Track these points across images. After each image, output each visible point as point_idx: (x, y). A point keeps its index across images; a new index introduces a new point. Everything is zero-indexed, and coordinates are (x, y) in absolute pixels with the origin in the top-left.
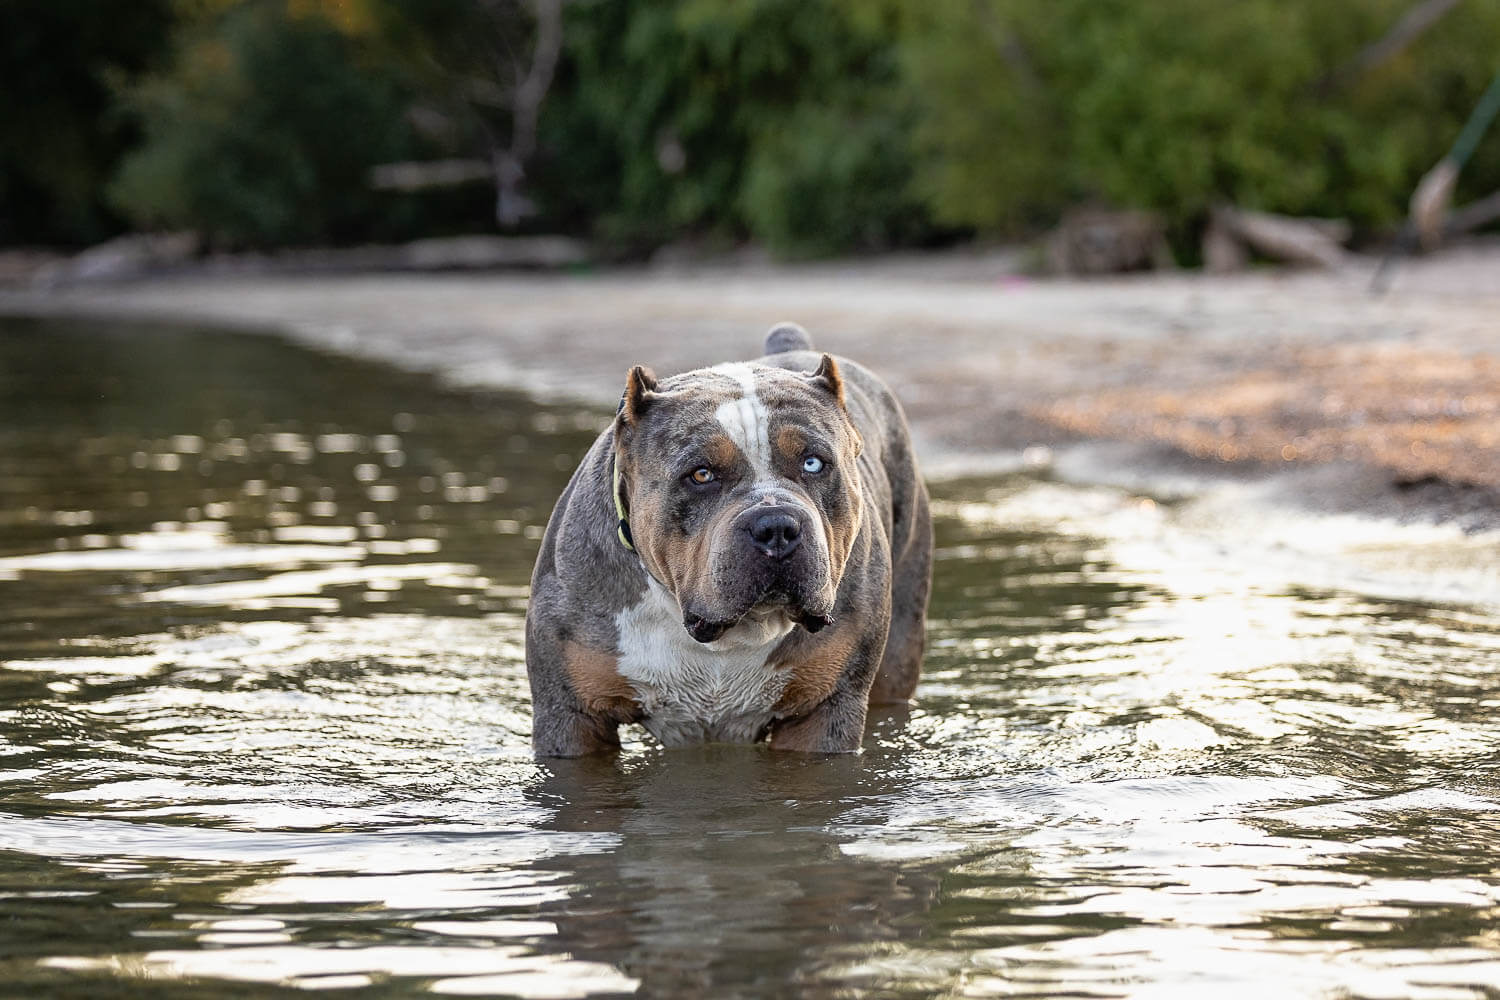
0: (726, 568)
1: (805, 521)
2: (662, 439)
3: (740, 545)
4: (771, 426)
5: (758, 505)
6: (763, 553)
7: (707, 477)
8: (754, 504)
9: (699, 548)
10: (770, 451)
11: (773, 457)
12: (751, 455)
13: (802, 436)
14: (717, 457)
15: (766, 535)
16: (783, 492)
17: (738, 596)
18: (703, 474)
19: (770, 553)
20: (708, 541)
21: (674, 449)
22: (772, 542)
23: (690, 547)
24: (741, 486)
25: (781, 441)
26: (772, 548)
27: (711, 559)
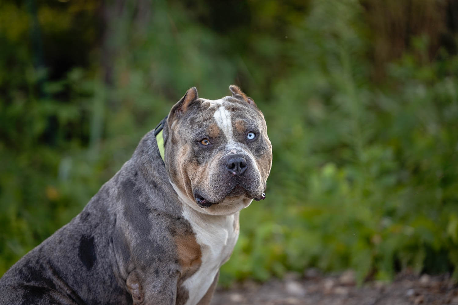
0: (215, 181)
1: (248, 160)
2: (193, 121)
3: (222, 170)
4: (232, 119)
5: (229, 154)
6: (231, 173)
7: (207, 144)
8: (227, 153)
9: (204, 171)
10: (232, 129)
11: (234, 132)
12: (225, 130)
13: (245, 123)
14: (212, 133)
15: (233, 166)
16: (239, 148)
17: (220, 192)
18: (206, 142)
19: (234, 173)
20: (208, 169)
21: (196, 127)
22: (235, 169)
23: (200, 169)
24: (222, 145)
25: (236, 126)
26: (235, 171)
27: (209, 177)
